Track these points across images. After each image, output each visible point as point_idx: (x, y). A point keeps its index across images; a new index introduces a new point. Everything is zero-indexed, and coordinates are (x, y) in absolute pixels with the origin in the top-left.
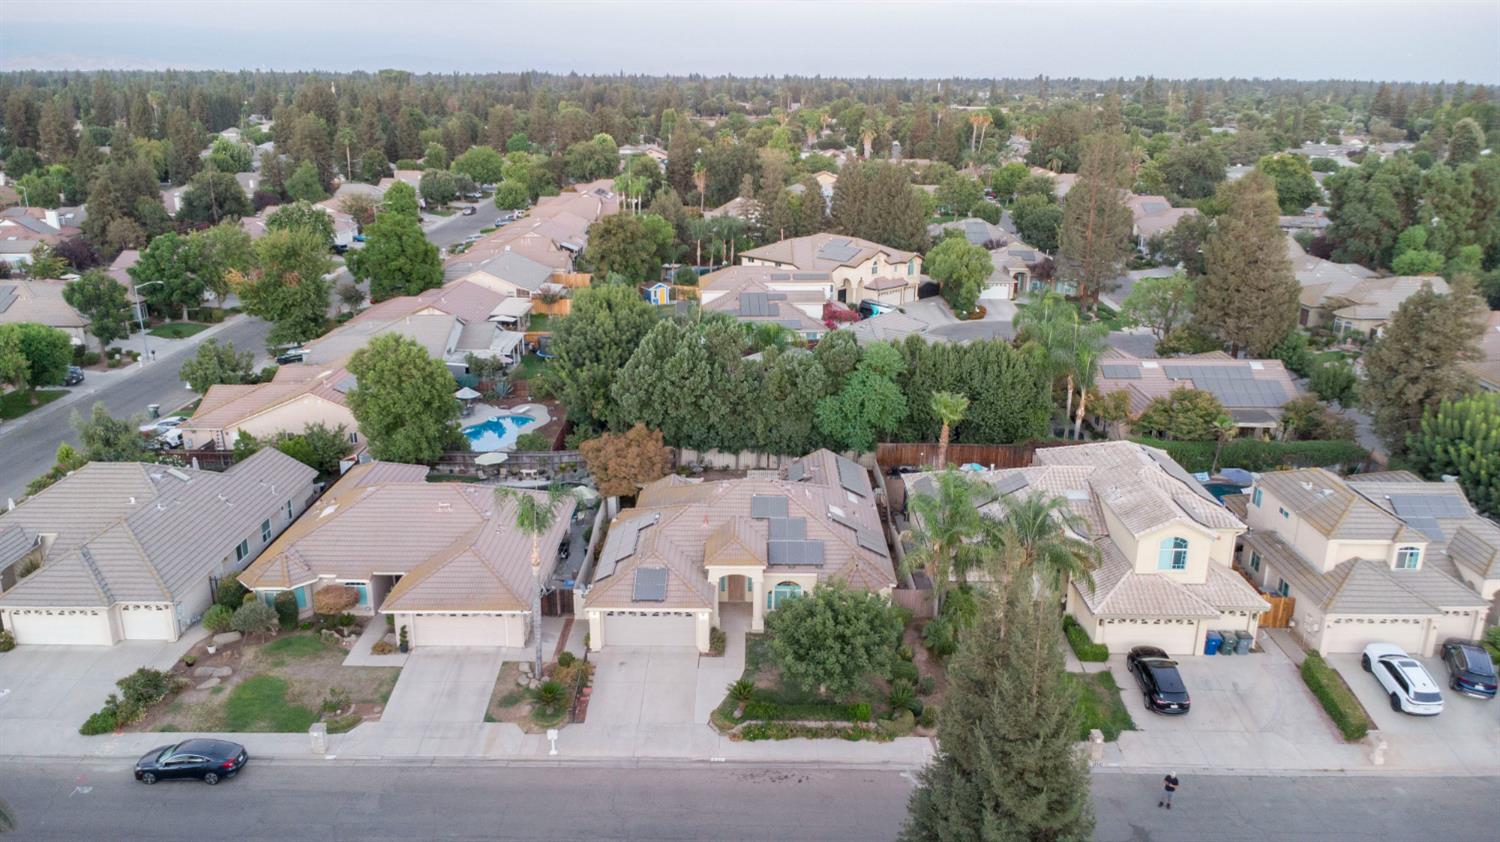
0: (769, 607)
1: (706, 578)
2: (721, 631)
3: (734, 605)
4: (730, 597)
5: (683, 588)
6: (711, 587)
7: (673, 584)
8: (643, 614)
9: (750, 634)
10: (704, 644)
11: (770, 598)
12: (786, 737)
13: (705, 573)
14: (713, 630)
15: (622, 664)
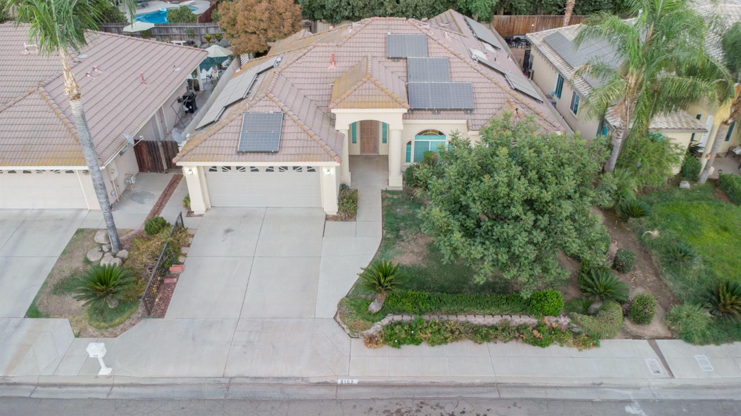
0: (408, 160)
1: (334, 125)
2: (352, 188)
3: (367, 159)
4: (363, 149)
5: (303, 136)
6: (339, 135)
7: (290, 130)
8: (254, 170)
9: (387, 191)
10: (331, 206)
11: (409, 149)
12: (445, 341)
13: (332, 120)
14: (343, 187)
15: (228, 231)
